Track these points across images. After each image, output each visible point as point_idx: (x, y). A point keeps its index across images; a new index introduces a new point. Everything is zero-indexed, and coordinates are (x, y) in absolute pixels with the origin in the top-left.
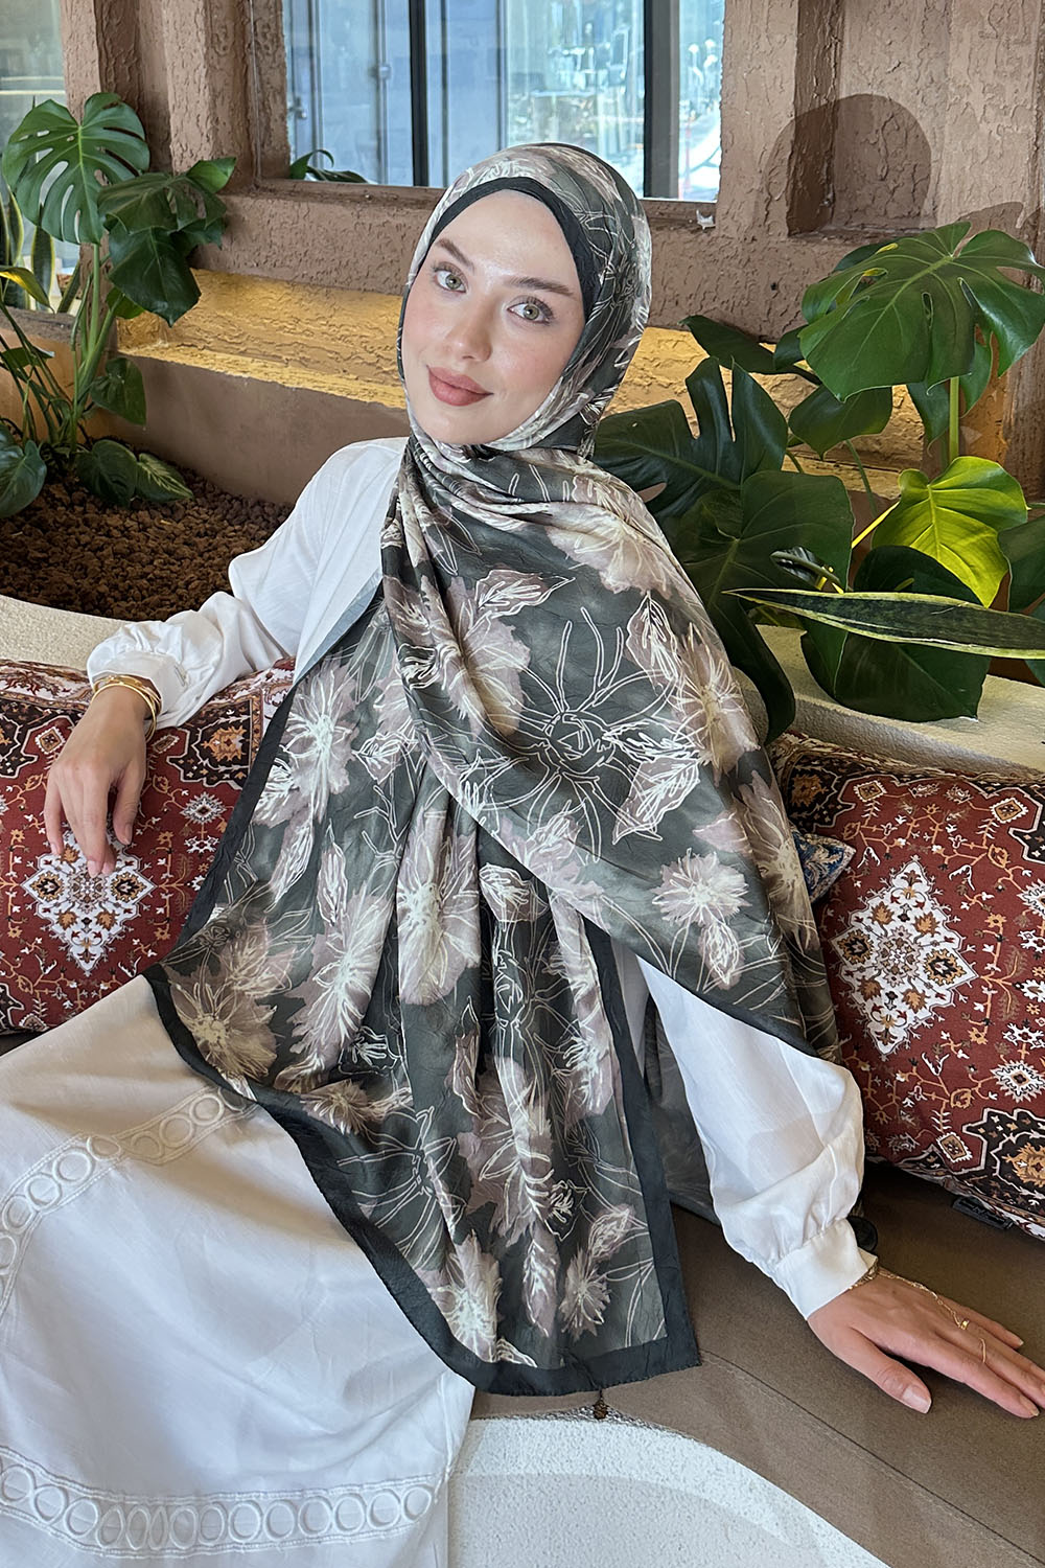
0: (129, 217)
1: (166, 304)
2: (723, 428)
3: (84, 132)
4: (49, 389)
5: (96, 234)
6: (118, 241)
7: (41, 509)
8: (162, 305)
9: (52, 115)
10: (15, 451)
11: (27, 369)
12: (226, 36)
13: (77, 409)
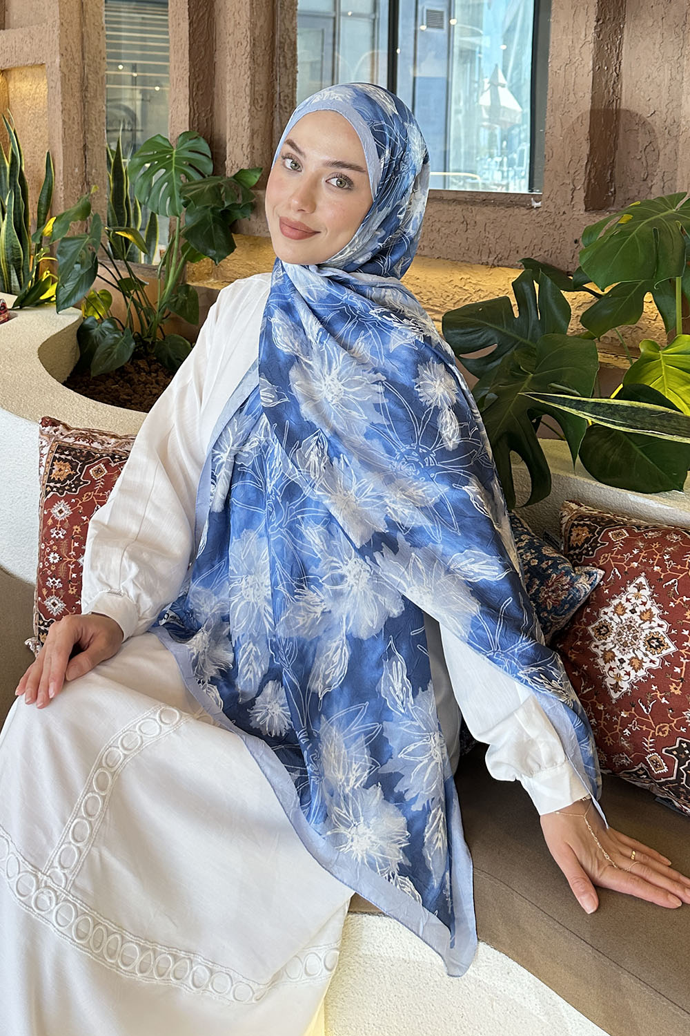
0: (197, 199)
1: (215, 252)
2: (533, 311)
3: (177, 153)
4: (144, 304)
5: (178, 210)
6: (191, 215)
7: (130, 373)
8: (212, 252)
9: (157, 142)
10: (118, 334)
11: (132, 292)
12: (262, 100)
13: (159, 316)
